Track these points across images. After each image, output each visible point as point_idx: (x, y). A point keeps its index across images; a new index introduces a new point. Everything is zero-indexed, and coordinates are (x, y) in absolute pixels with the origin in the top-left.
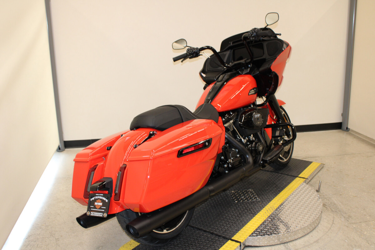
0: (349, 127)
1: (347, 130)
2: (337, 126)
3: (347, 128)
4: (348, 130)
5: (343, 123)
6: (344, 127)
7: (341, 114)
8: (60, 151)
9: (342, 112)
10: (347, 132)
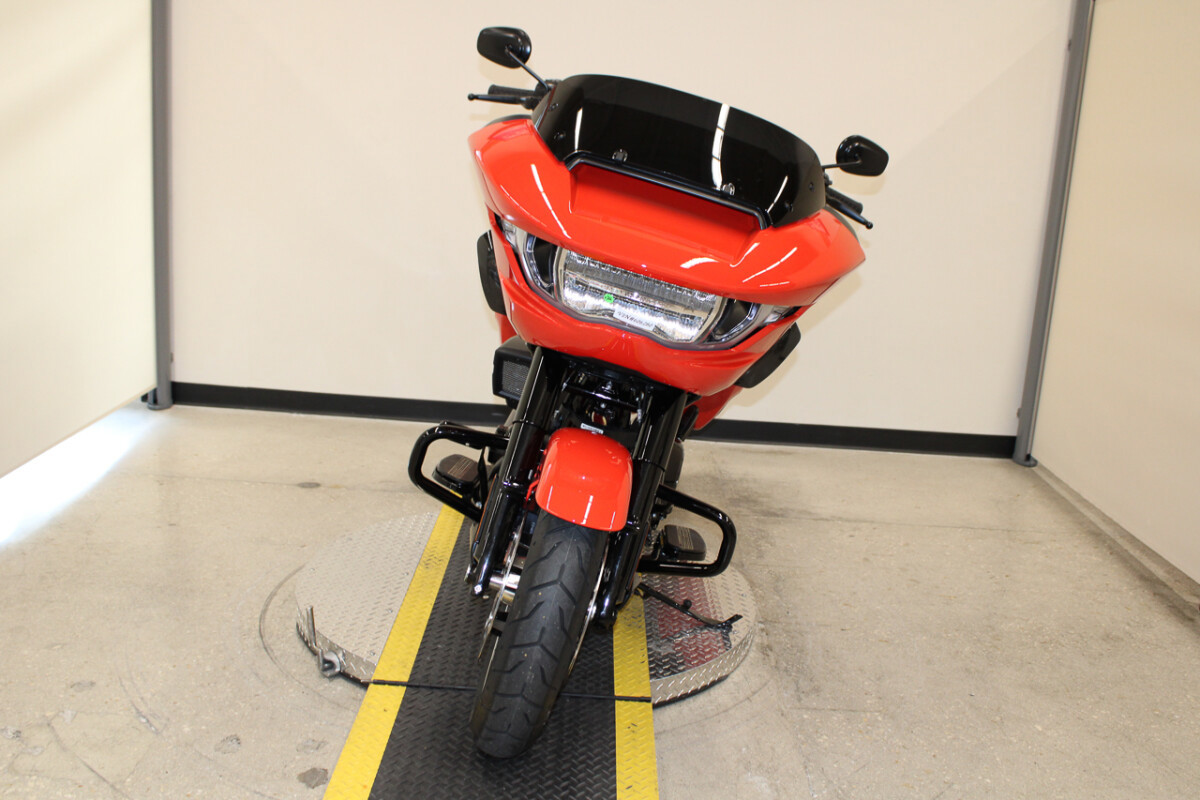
0: (1035, 455)
1: (1028, 463)
2: (1001, 447)
3: (1028, 457)
4: (1032, 462)
5: (1018, 440)
6: (1020, 453)
7: (1016, 411)
8: (157, 407)
9: (1018, 405)
10: (1027, 469)
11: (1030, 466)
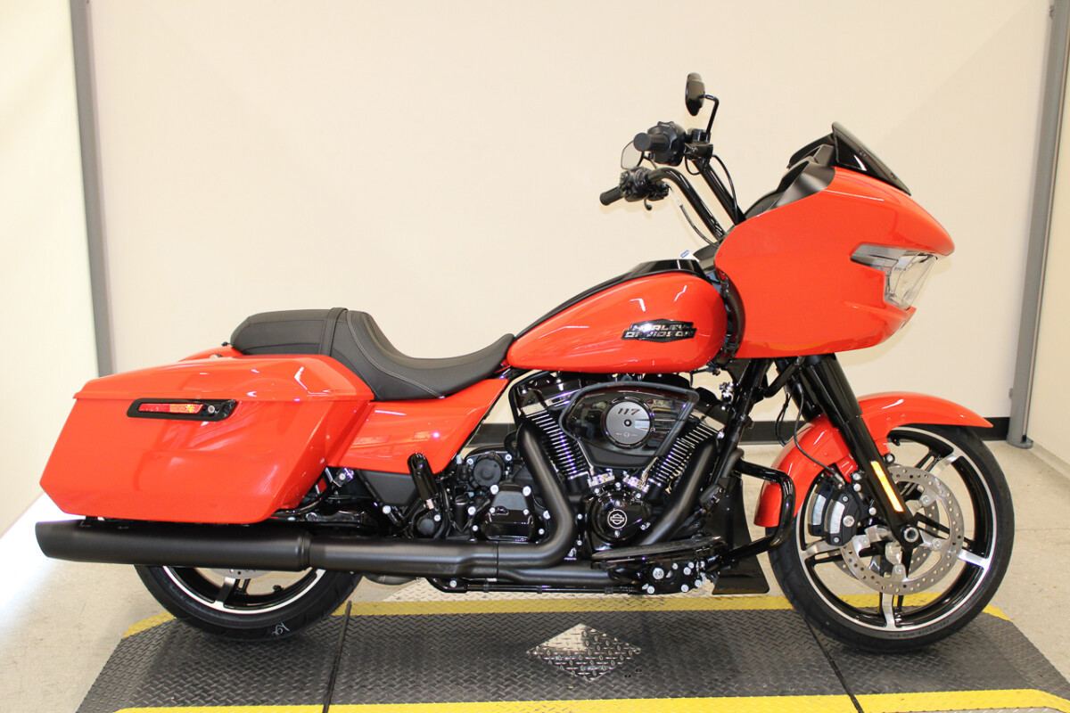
0: (1031, 436)
1: (1024, 445)
3: (1024, 438)
4: (1029, 444)
5: (1010, 422)
6: (1014, 433)
7: (1007, 391)
9: (1010, 384)
10: (1024, 451)
11: (1026, 448)
